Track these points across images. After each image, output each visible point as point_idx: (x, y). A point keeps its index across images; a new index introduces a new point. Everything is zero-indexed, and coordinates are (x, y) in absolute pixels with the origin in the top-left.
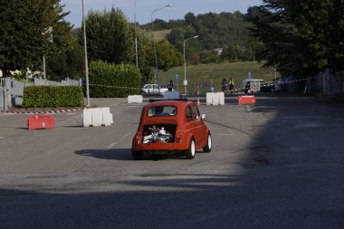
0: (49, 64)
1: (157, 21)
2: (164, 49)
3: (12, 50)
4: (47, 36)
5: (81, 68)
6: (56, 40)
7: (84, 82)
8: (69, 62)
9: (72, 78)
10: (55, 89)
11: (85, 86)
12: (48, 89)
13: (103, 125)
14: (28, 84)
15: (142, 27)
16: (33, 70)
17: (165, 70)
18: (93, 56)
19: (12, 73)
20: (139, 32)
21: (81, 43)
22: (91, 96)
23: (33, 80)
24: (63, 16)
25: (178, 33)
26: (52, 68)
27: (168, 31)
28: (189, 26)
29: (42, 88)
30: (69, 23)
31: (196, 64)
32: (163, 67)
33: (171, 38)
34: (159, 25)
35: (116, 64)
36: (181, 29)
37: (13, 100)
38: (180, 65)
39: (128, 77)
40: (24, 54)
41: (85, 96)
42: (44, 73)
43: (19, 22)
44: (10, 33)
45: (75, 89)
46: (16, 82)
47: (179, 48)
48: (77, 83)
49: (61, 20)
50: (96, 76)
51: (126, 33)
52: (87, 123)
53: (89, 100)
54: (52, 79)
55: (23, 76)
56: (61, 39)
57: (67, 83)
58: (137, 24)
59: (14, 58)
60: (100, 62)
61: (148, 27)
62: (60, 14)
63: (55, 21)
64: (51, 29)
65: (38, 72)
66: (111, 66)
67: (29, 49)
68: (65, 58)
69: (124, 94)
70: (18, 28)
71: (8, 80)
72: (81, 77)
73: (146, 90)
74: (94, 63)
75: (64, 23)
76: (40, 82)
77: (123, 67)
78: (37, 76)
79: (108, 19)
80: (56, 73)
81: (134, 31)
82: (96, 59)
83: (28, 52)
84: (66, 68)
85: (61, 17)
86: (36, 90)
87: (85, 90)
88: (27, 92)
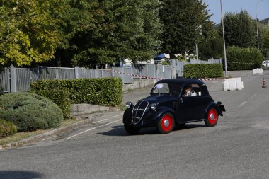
0: (199, 49)
3: (176, 41)
4: (199, 31)
5: (221, 51)
6: (205, 35)
7: (223, 60)
8: (213, 47)
9: (215, 58)
10: (204, 66)
11: (224, 63)
12: (199, 66)
13: (237, 90)
14: (186, 63)
16: (189, 53)
18: (228, 43)
19: (176, 56)
20: (260, 26)
21: (220, 34)
22: (228, 70)
23: (189, 60)
24: (208, 17)
26: (201, 52)
29: (196, 65)
30: (212, 22)
35: (244, 47)
37: (177, 75)
39: (252, 56)
40: (183, 43)
41: (224, 70)
42: (197, 55)
43: (180, 23)
44: (174, 30)
45: (217, 66)
46: (178, 62)
48: (219, 61)
49: (207, 20)
50: (231, 56)
51: (251, 26)
52: (226, 88)
53: (227, 73)
54: (202, 59)
55: (182, 58)
56: (208, 33)
57: (212, 61)
58: (258, 20)
59: (177, 47)
60: (233, 47)
62: (206, 16)
63: (203, 21)
64: (200, 26)
65: (192, 55)
66: (240, 50)
67: (186, 40)
68: (210, 44)
69: (251, 68)
70: (178, 26)
71: (174, 61)
72: (221, 57)
73: (265, 65)
74: (229, 47)
75: (209, 22)
76: (194, 62)
77: (249, 50)
78: (192, 57)
79: (238, 18)
80: (205, 55)
81: (255, 25)
82: (230, 44)
83: (186, 42)
84: (211, 52)
85: (207, 18)
86: (192, 66)
87: (224, 65)
88: (186, 68)
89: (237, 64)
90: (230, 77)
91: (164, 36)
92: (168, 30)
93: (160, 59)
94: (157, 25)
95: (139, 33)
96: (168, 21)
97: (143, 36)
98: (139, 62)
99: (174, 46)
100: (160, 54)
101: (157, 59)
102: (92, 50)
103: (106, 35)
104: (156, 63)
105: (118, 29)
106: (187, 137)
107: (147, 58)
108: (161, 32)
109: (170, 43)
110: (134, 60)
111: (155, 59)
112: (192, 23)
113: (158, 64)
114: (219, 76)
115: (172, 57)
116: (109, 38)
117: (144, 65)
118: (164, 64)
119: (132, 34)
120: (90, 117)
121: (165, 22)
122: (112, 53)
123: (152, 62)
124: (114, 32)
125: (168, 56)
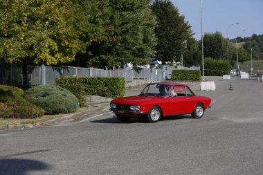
0: (185, 59)
2: (241, 52)
3: (167, 52)
4: (184, 45)
5: (200, 61)
6: (188, 48)
7: (202, 68)
8: (194, 58)
9: (195, 66)
10: (187, 72)
11: (202, 70)
12: (183, 71)
13: (211, 90)
14: (174, 69)
15: (231, 41)
16: (176, 62)
17: (242, 63)
18: (206, 55)
19: (167, 63)
20: (229, 43)
21: (200, 48)
22: (205, 75)
23: (176, 67)
25: (249, 44)
27: (244, 43)
28: (254, 41)
29: (181, 70)
30: (195, 39)
31: (257, 59)
32: (241, 61)
33: (245, 47)
34: (239, 39)
35: (218, 59)
36: (250, 42)
37: (166, 77)
38: (250, 60)
39: (224, 66)
40: (172, 54)
41: (202, 75)
42: (182, 63)
43: (171, 38)
44: (166, 43)
45: (197, 72)
46: (168, 67)
47: (249, 51)
48: (198, 68)
50: (207, 65)
51: (223, 44)
52: (203, 88)
53: (204, 77)
54: (185, 66)
55: (171, 65)
56: (191, 47)
57: (193, 68)
58: (228, 39)
59: (167, 57)
60: (210, 58)
61: (233, 41)
62: (190, 34)
63: (188, 38)
64: (186, 41)
66: (215, 60)
68: (192, 56)
69: (221, 74)
70: (169, 40)
71: (165, 66)
72: (200, 65)
73: (232, 73)
74: (207, 58)
75: (192, 38)
76: (180, 68)
77: (221, 61)
78: (178, 64)
79: (214, 37)
80: (188, 63)
81: (226, 43)
82: (207, 56)
83: (174, 53)
84: (192, 61)
85: (191, 36)
86: (178, 71)
87: (202, 72)
88: (173, 73)
90: (206, 81)
91: (157, 48)
92: (162, 43)
93: (154, 64)
94: (153, 39)
95: (140, 44)
96: (162, 36)
97: (143, 47)
98: (138, 66)
99: (165, 55)
100: (154, 61)
101: (152, 65)
102: (103, 56)
103: (115, 44)
104: (151, 68)
105: (124, 41)
106: (172, 124)
107: (144, 64)
108: (156, 44)
109: (162, 53)
110: (134, 64)
111: (151, 64)
112: (179, 39)
113: (153, 69)
114: (198, 80)
115: (163, 64)
116: (117, 47)
117: (142, 69)
118: (157, 68)
119: (134, 45)
120: (100, 106)
121: (159, 37)
122: (118, 58)
123: (148, 66)
124: (121, 43)
125: (160, 63)
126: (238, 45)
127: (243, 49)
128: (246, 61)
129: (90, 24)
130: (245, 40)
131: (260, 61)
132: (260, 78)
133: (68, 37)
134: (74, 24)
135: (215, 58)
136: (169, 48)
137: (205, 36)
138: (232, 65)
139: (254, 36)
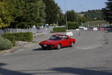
0: (58, 23)
1: (82, 12)
2: (83, 18)
4: (58, 16)
5: (65, 23)
6: (60, 17)
7: (66, 26)
8: (63, 22)
9: (63, 25)
10: (60, 28)
11: (66, 27)
12: (58, 28)
13: (71, 36)
14: (54, 27)
15: (79, 13)
16: (55, 24)
17: (84, 23)
18: (68, 20)
20: (78, 15)
21: (65, 17)
23: (55, 26)
27: (84, 14)
28: (89, 13)
29: (57, 28)
31: (91, 21)
32: (83, 22)
33: (85, 16)
34: (82, 13)
36: (87, 14)
37: (51, 31)
39: (76, 25)
40: (53, 20)
41: (66, 29)
43: (52, 14)
44: (50, 16)
45: (64, 28)
47: (87, 18)
50: (69, 25)
51: (75, 15)
53: (67, 30)
54: (59, 26)
55: (53, 25)
56: (61, 17)
57: (62, 26)
59: (51, 22)
60: (70, 22)
61: (80, 13)
63: (60, 13)
64: (59, 15)
66: (72, 22)
70: (51, 15)
71: (50, 26)
73: (80, 28)
75: (61, 13)
77: (75, 23)
78: (56, 25)
79: (71, 12)
80: (60, 24)
81: (77, 14)
82: (69, 21)
84: (62, 23)
85: (61, 12)
86: (56, 28)
87: (66, 28)
88: (54, 29)
89: (71, 27)
90: (69, 32)
91: (46, 18)
92: (48, 16)
93: (45, 26)
94: (44, 14)
96: (48, 13)
97: (39, 18)
98: (38, 27)
99: (50, 21)
100: (45, 24)
101: (44, 26)
102: (22, 23)
103: (27, 17)
104: (44, 27)
105: (31, 15)
106: (54, 52)
107: (41, 25)
108: (45, 16)
109: (48, 20)
110: (36, 26)
112: (56, 14)
113: (45, 28)
114: (65, 31)
115: (49, 25)
116: (28, 19)
117: (40, 28)
118: (46, 27)
119: (36, 17)
120: (22, 45)
121: (47, 13)
122: (29, 23)
124: (30, 17)
125: (48, 25)
126: (82, 15)
127: (84, 17)
128: (86, 22)
129: (16, 9)
130: (85, 13)
131: (92, 22)
132: (92, 29)
133: (6, 15)
134: (9, 9)
135: (72, 21)
136: (51, 18)
137: (67, 12)
138: (80, 24)
139: (89, 11)
